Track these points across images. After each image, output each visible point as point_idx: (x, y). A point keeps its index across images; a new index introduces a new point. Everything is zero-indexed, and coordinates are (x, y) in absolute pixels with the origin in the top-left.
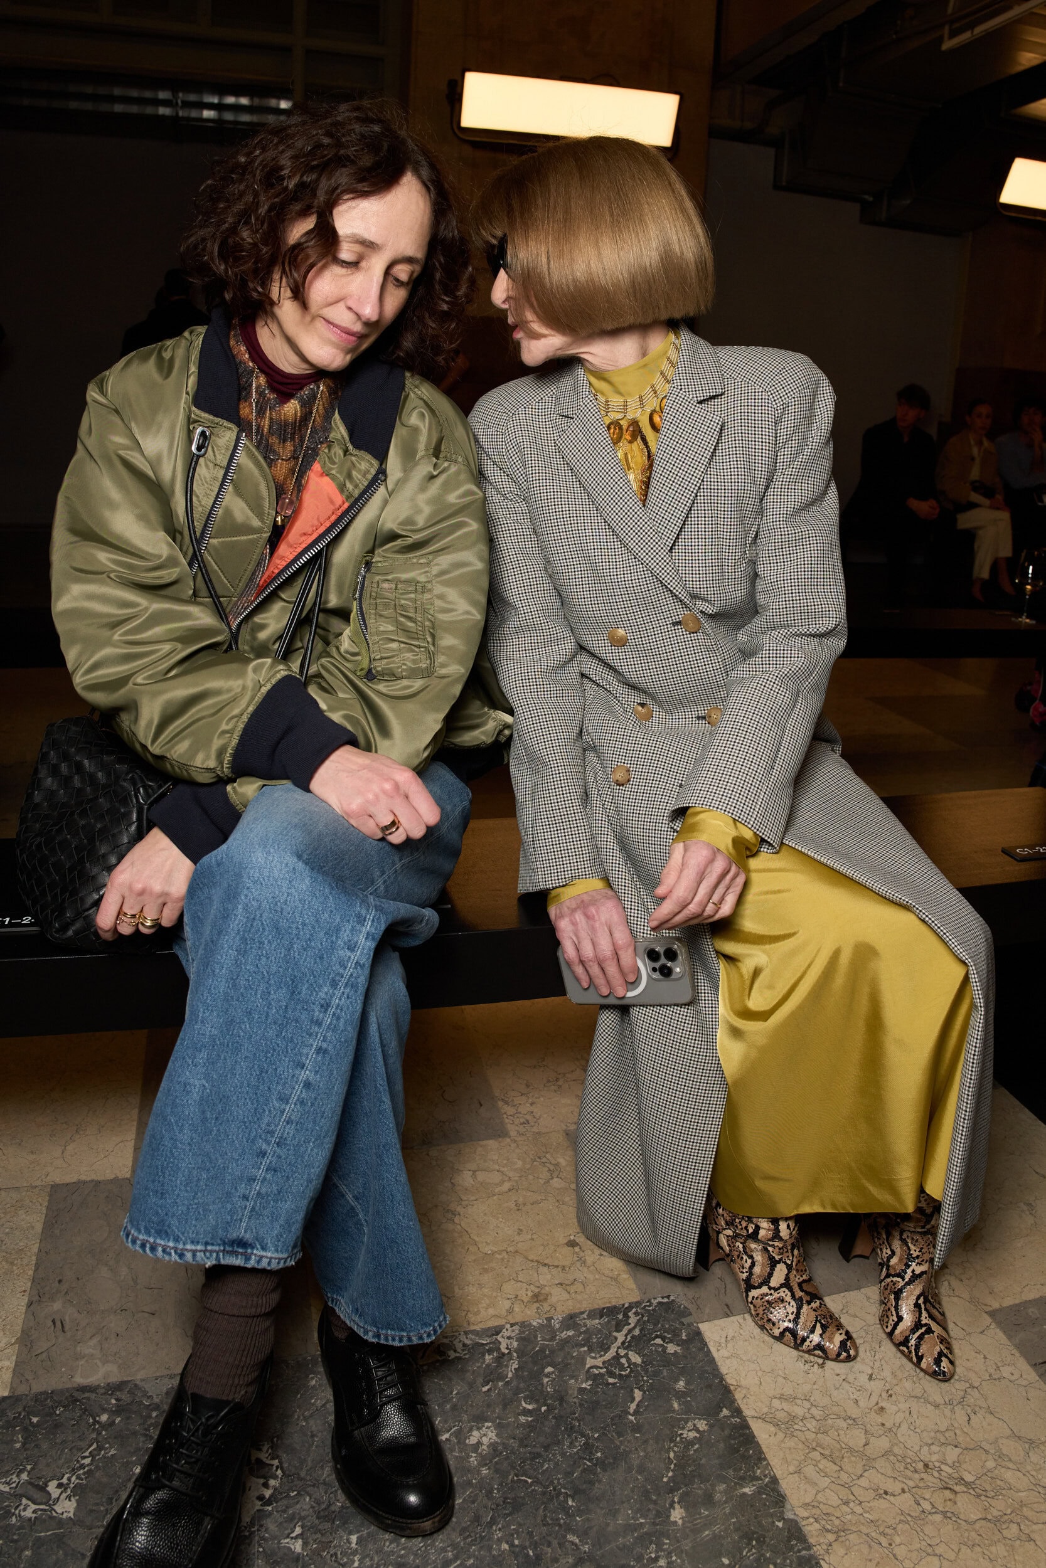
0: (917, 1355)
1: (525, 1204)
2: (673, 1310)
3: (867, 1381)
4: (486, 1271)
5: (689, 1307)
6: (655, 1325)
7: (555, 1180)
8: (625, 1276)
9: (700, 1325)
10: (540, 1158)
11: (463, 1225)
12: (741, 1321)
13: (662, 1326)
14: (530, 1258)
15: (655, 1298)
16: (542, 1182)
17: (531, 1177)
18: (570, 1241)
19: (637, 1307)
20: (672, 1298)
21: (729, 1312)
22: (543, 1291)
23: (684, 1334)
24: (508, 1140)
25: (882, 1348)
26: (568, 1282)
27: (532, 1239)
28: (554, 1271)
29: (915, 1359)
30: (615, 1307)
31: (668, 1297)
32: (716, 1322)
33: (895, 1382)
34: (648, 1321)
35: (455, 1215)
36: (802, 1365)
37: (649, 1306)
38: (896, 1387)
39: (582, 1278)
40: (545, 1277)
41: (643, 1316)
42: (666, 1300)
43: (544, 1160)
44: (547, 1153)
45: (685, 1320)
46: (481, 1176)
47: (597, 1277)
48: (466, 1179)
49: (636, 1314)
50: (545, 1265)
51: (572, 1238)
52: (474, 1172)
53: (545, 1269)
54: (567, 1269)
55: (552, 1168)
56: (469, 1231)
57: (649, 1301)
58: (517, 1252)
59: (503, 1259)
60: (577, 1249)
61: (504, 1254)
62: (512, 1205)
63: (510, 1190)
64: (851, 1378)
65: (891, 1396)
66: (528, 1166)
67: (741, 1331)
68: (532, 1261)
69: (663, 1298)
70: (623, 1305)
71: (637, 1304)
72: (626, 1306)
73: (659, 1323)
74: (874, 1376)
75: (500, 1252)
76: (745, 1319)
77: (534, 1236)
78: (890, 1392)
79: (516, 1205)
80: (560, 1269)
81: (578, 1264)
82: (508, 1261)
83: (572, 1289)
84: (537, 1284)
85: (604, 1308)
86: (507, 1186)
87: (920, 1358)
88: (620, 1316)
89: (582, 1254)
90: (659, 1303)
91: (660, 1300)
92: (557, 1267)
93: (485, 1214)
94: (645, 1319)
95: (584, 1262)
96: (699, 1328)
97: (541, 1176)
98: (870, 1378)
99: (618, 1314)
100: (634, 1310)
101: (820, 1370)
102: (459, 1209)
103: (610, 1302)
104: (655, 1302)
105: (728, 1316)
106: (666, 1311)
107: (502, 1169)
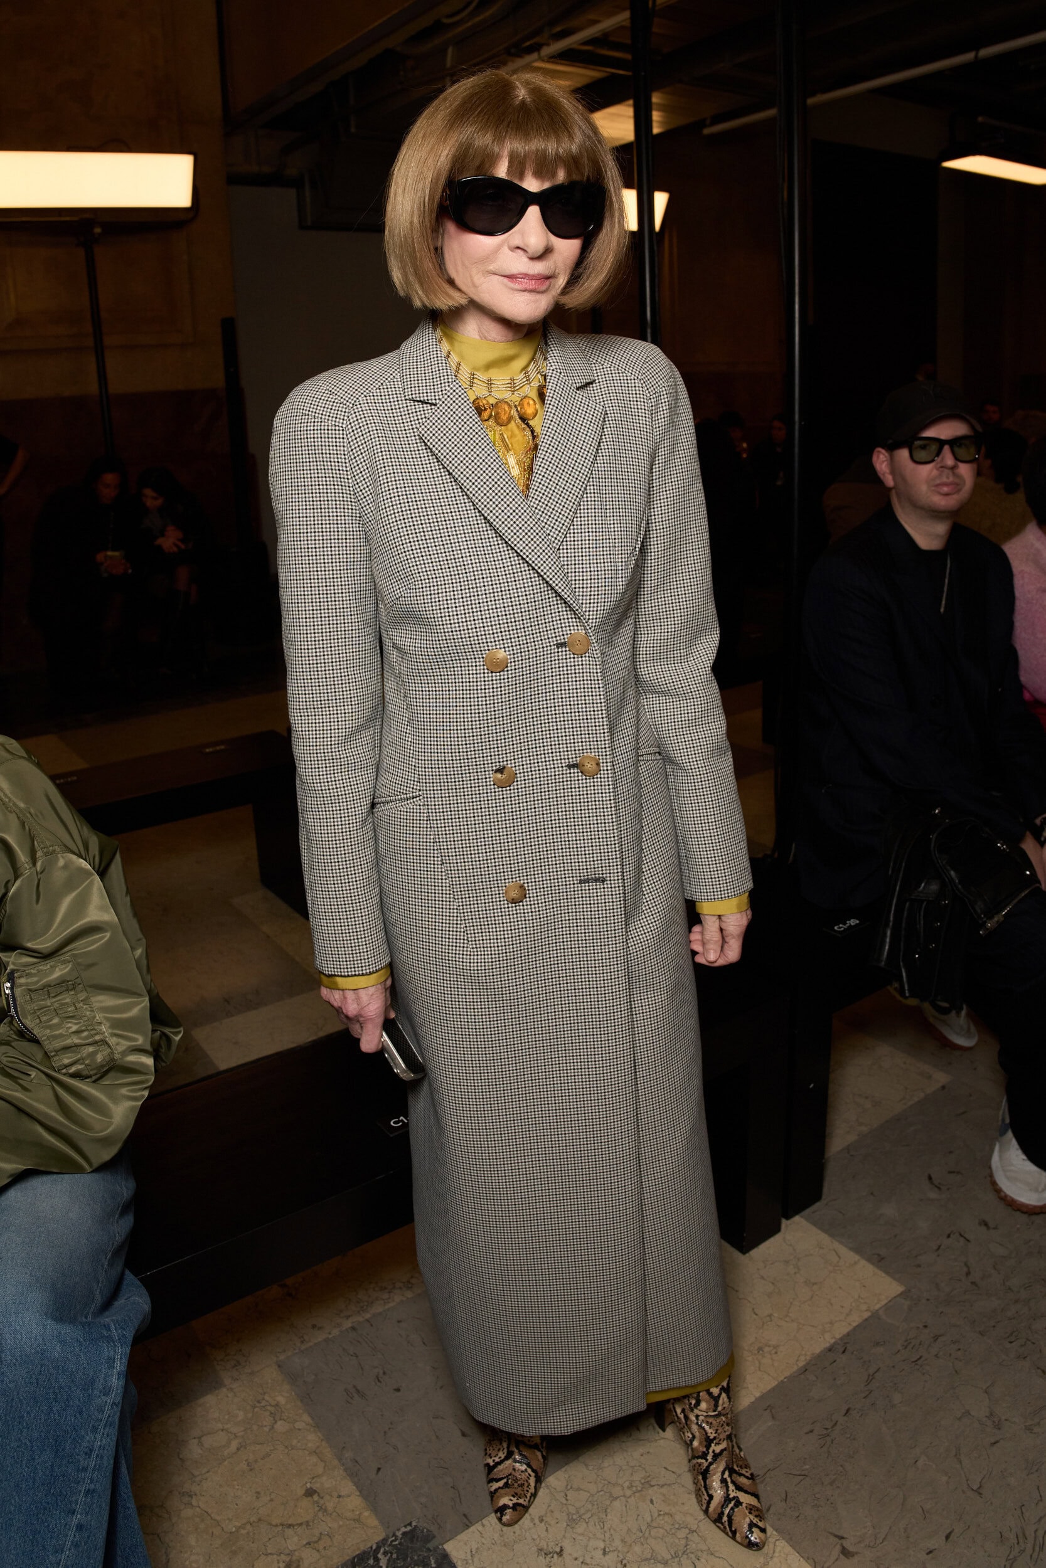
0: (731, 1530)
1: (256, 1461)
2: (418, 1537)
3: (602, 1556)
4: (234, 1553)
5: (432, 1528)
6: (405, 1560)
7: (279, 1423)
8: (366, 1514)
9: (445, 1546)
10: (259, 1402)
11: (202, 1506)
12: (480, 1528)
13: (412, 1559)
14: (274, 1523)
15: (399, 1530)
16: (266, 1429)
17: (255, 1427)
18: (307, 1490)
19: (384, 1545)
20: (414, 1524)
21: (467, 1523)
22: (294, 1558)
23: (433, 1562)
24: (224, 1390)
25: (609, 1517)
26: (315, 1539)
27: (271, 1500)
28: (299, 1530)
29: (730, 1534)
30: (364, 1552)
31: (410, 1524)
32: (458, 1537)
34: (398, 1558)
35: (191, 1496)
37: (395, 1540)
39: (328, 1529)
40: (293, 1541)
41: (391, 1553)
42: (409, 1528)
43: (263, 1403)
44: (265, 1393)
45: (430, 1545)
46: (208, 1441)
47: (341, 1523)
48: (194, 1450)
49: (385, 1553)
50: (290, 1526)
51: (308, 1485)
52: (200, 1438)
53: (290, 1532)
54: (311, 1524)
55: (272, 1409)
56: (210, 1511)
57: (394, 1535)
58: (260, 1520)
59: (248, 1533)
60: (316, 1497)
61: (248, 1527)
62: (244, 1466)
63: (238, 1449)
64: (588, 1560)
65: (625, 1565)
66: (250, 1415)
67: (483, 1540)
68: (276, 1526)
69: (405, 1527)
70: (371, 1547)
71: (384, 1542)
72: (374, 1548)
73: (407, 1557)
74: (607, 1550)
75: (243, 1527)
76: (483, 1526)
77: (273, 1496)
79: (248, 1465)
80: (304, 1526)
81: (320, 1514)
82: (254, 1534)
83: (321, 1545)
84: (287, 1551)
85: (354, 1558)
86: (234, 1445)
87: (734, 1533)
88: (371, 1562)
89: (322, 1502)
90: (404, 1534)
91: (403, 1530)
92: (301, 1524)
93: (220, 1486)
94: (395, 1556)
95: (325, 1510)
96: (444, 1550)
97: (265, 1423)
98: (605, 1554)
99: (368, 1559)
100: (382, 1550)
101: (560, 1559)
102: (195, 1488)
103: (359, 1549)
104: (399, 1534)
105: (468, 1527)
106: (412, 1541)
107: (226, 1427)
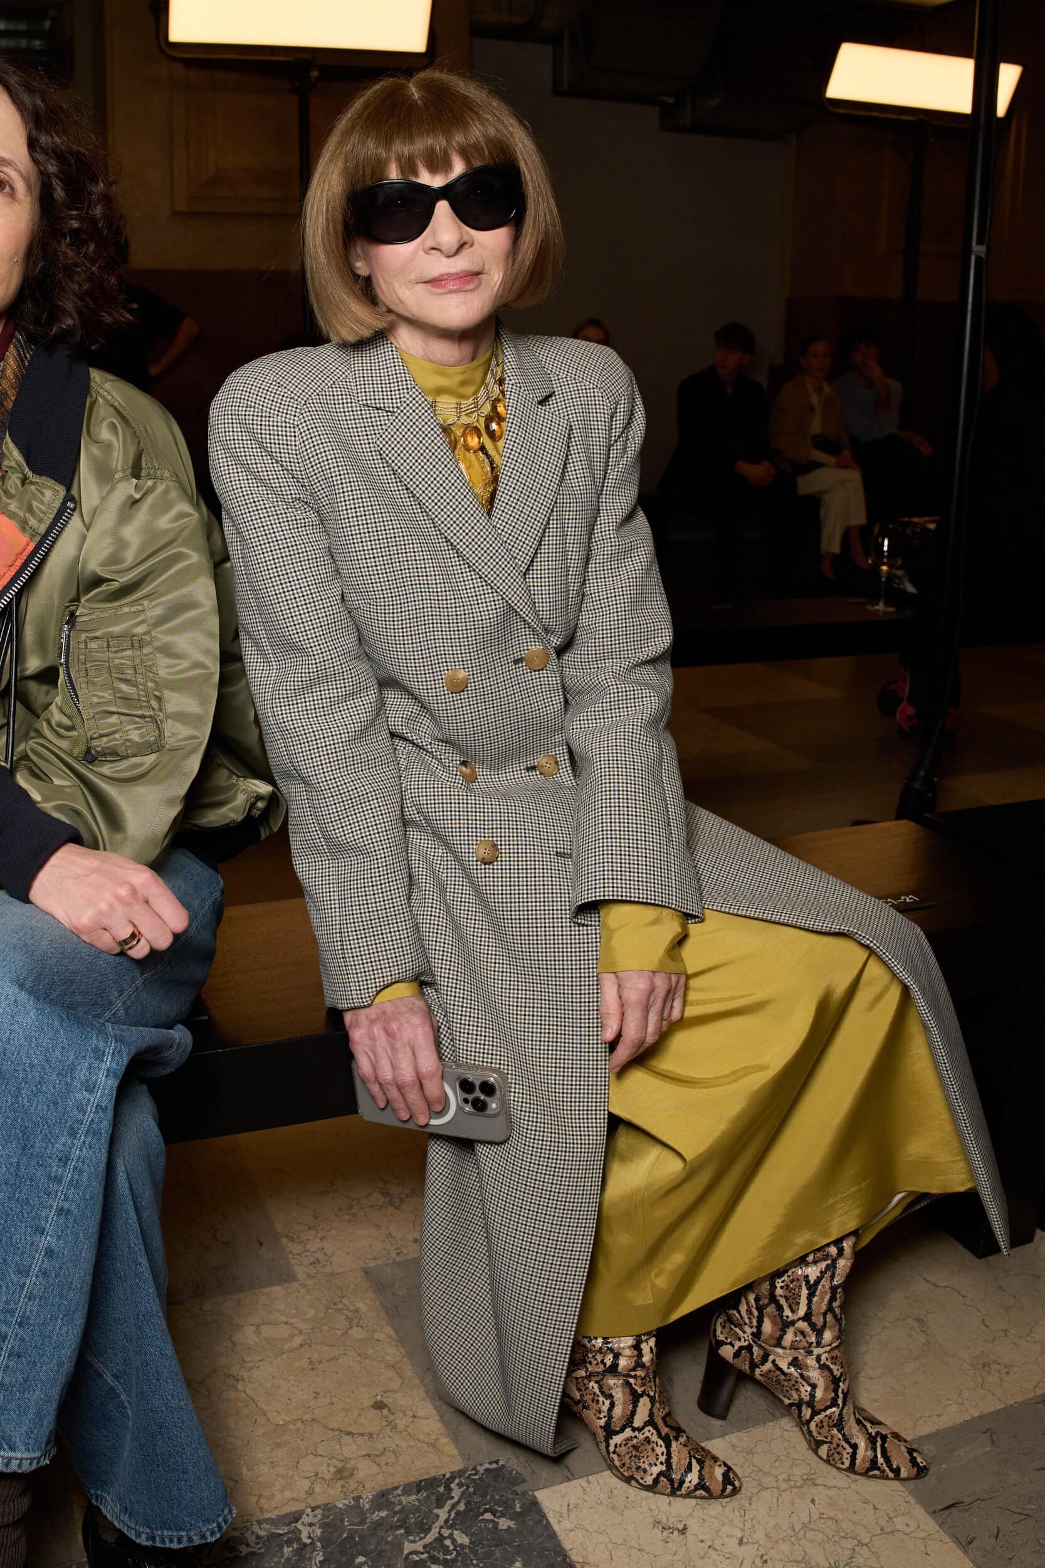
0: (892, 1470)
1: (320, 1362)
2: (503, 1479)
3: (737, 1546)
4: (278, 1445)
5: (523, 1472)
6: (483, 1496)
7: (355, 1329)
8: (444, 1440)
9: (537, 1494)
10: (335, 1304)
11: (248, 1391)
12: (585, 1484)
13: (492, 1497)
14: (330, 1426)
15: (481, 1465)
16: (339, 1332)
17: (325, 1328)
18: (376, 1402)
19: (461, 1476)
20: (501, 1463)
21: (570, 1475)
22: (348, 1466)
23: (518, 1506)
24: (296, 1285)
25: (754, 1506)
26: (376, 1453)
27: (332, 1403)
28: (360, 1440)
29: (891, 1475)
30: (434, 1478)
31: (497, 1462)
32: (556, 1488)
33: (769, 1545)
34: (475, 1493)
35: (238, 1380)
36: (659, 1533)
37: (476, 1474)
38: (771, 1551)
39: (394, 1446)
40: (350, 1449)
41: (468, 1487)
42: (494, 1466)
43: (340, 1306)
44: (343, 1297)
45: (519, 1489)
46: (267, 1331)
47: (411, 1443)
48: (248, 1336)
49: (460, 1485)
50: (348, 1433)
51: (379, 1398)
52: (258, 1326)
53: (348, 1439)
54: (375, 1436)
55: (350, 1315)
56: (256, 1399)
57: (474, 1469)
58: (314, 1420)
59: (298, 1430)
60: (385, 1412)
61: (299, 1423)
62: (305, 1363)
63: (301, 1346)
64: (718, 1546)
65: (766, 1562)
66: (321, 1315)
67: (586, 1497)
68: (333, 1430)
69: (490, 1463)
70: (444, 1475)
71: (461, 1473)
72: (447, 1476)
73: (487, 1493)
74: (745, 1540)
75: (294, 1422)
76: (589, 1483)
77: (334, 1400)
78: (764, 1558)
79: (310, 1363)
80: (366, 1438)
81: (388, 1430)
82: (304, 1432)
83: (383, 1460)
84: (341, 1457)
85: (421, 1481)
86: (297, 1341)
87: (897, 1472)
88: (441, 1489)
89: (391, 1417)
90: (487, 1470)
91: (487, 1466)
92: (362, 1435)
93: (274, 1377)
94: (471, 1490)
95: (395, 1427)
96: (535, 1497)
97: (338, 1326)
98: (741, 1542)
99: (438, 1486)
100: (457, 1481)
101: (681, 1537)
102: (242, 1373)
103: (428, 1474)
104: (481, 1469)
105: (569, 1480)
106: (496, 1480)
107: (291, 1321)
